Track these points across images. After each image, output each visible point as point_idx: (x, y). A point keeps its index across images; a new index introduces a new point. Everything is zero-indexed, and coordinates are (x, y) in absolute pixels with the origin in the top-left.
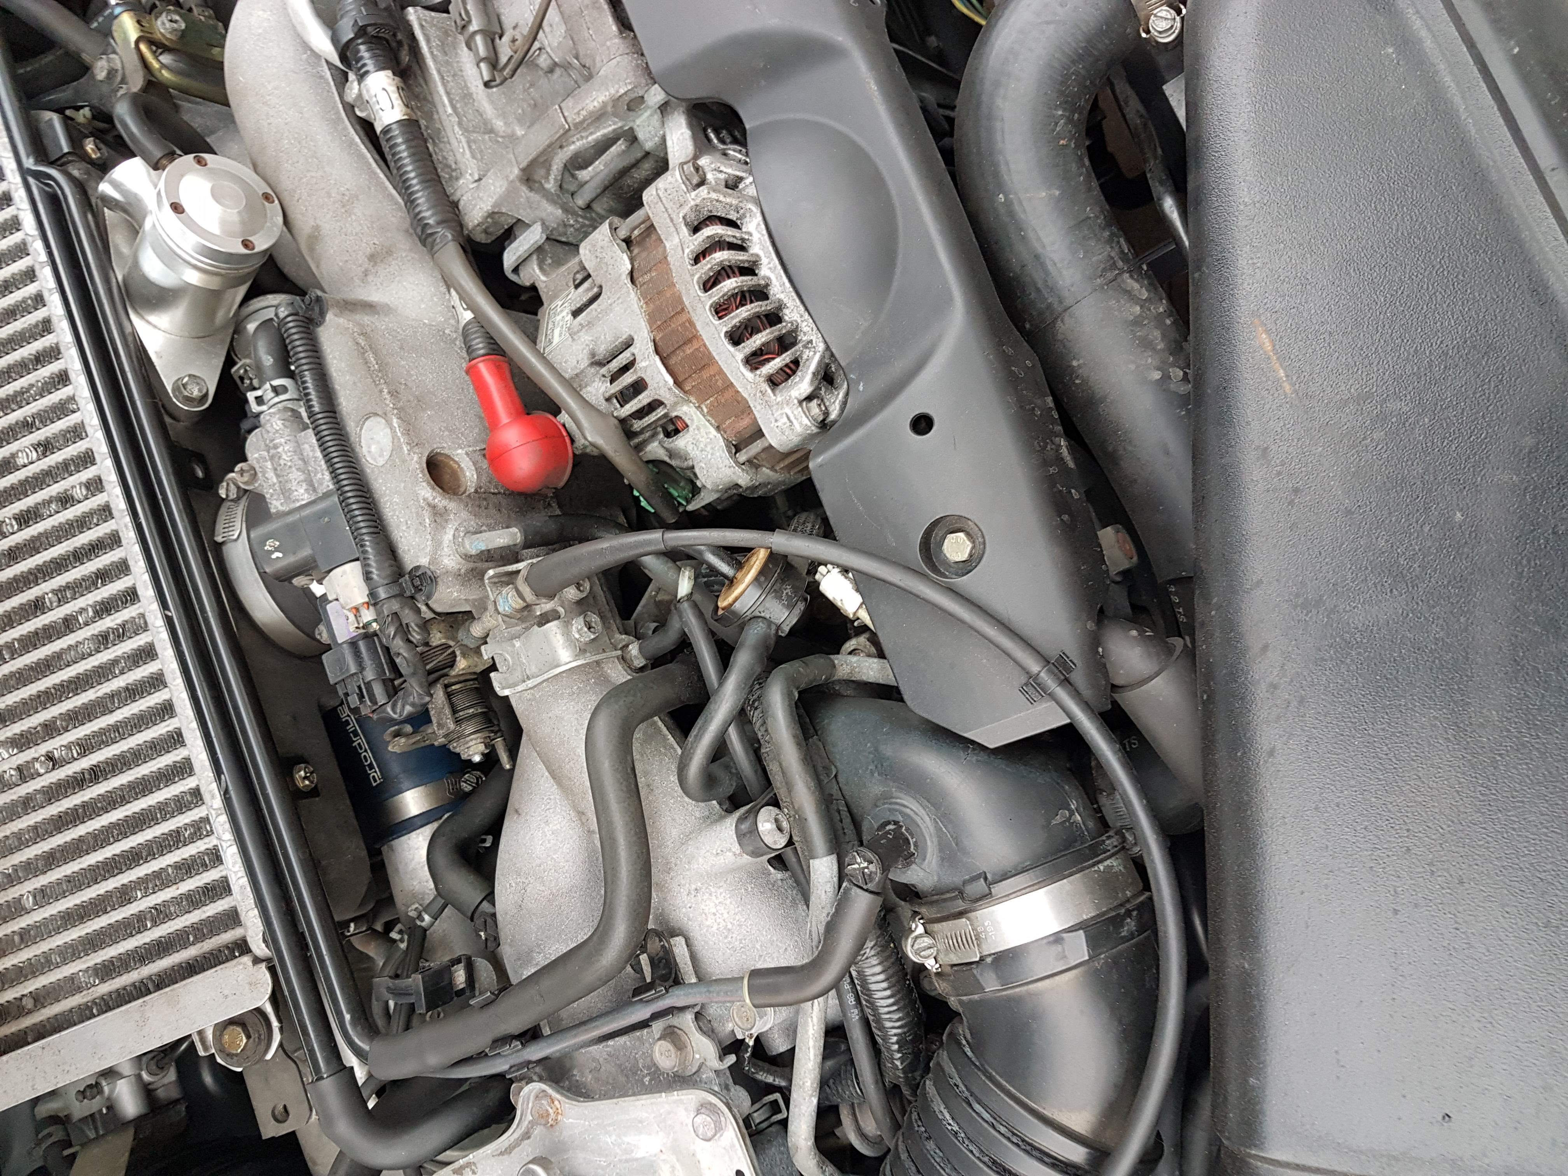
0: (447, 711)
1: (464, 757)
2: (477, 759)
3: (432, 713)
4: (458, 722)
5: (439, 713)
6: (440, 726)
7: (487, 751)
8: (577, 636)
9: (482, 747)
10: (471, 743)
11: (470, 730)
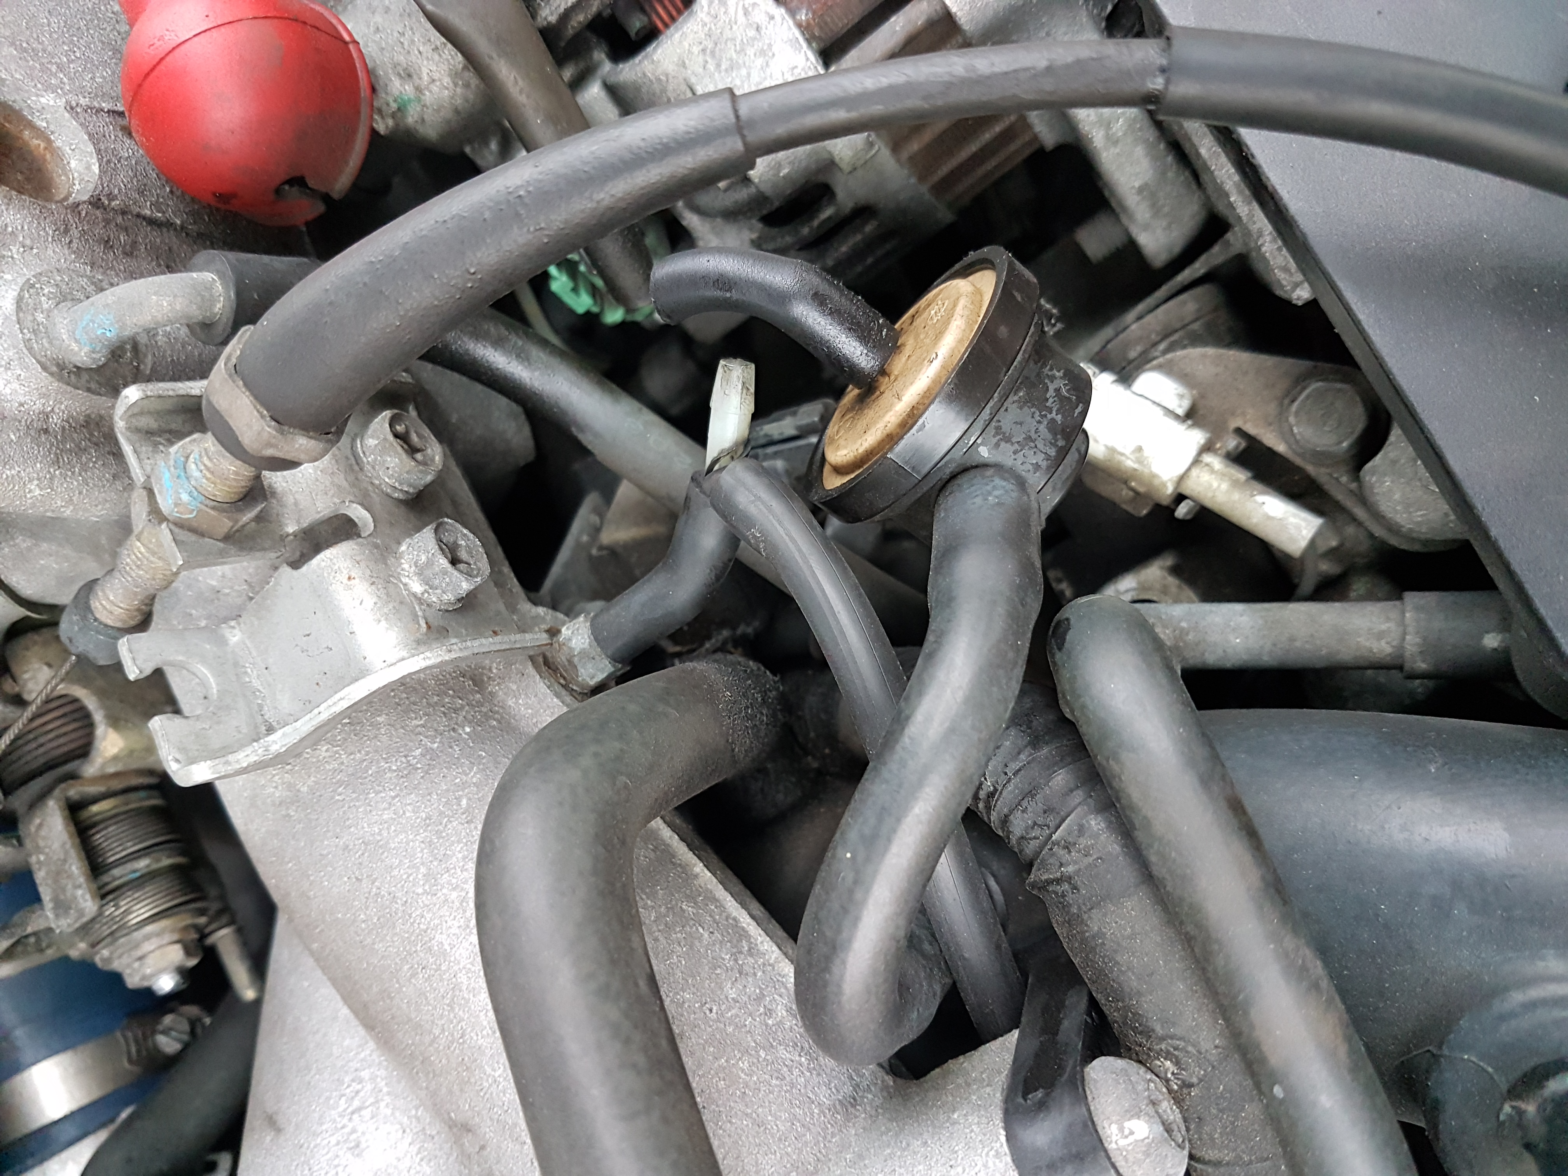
0: (76, 868)
1: (133, 981)
2: (166, 984)
3: (40, 876)
4: (105, 894)
5: (58, 875)
6: (62, 906)
7: (192, 962)
8: (417, 587)
9: (176, 955)
10: (147, 947)
11: (141, 911)
